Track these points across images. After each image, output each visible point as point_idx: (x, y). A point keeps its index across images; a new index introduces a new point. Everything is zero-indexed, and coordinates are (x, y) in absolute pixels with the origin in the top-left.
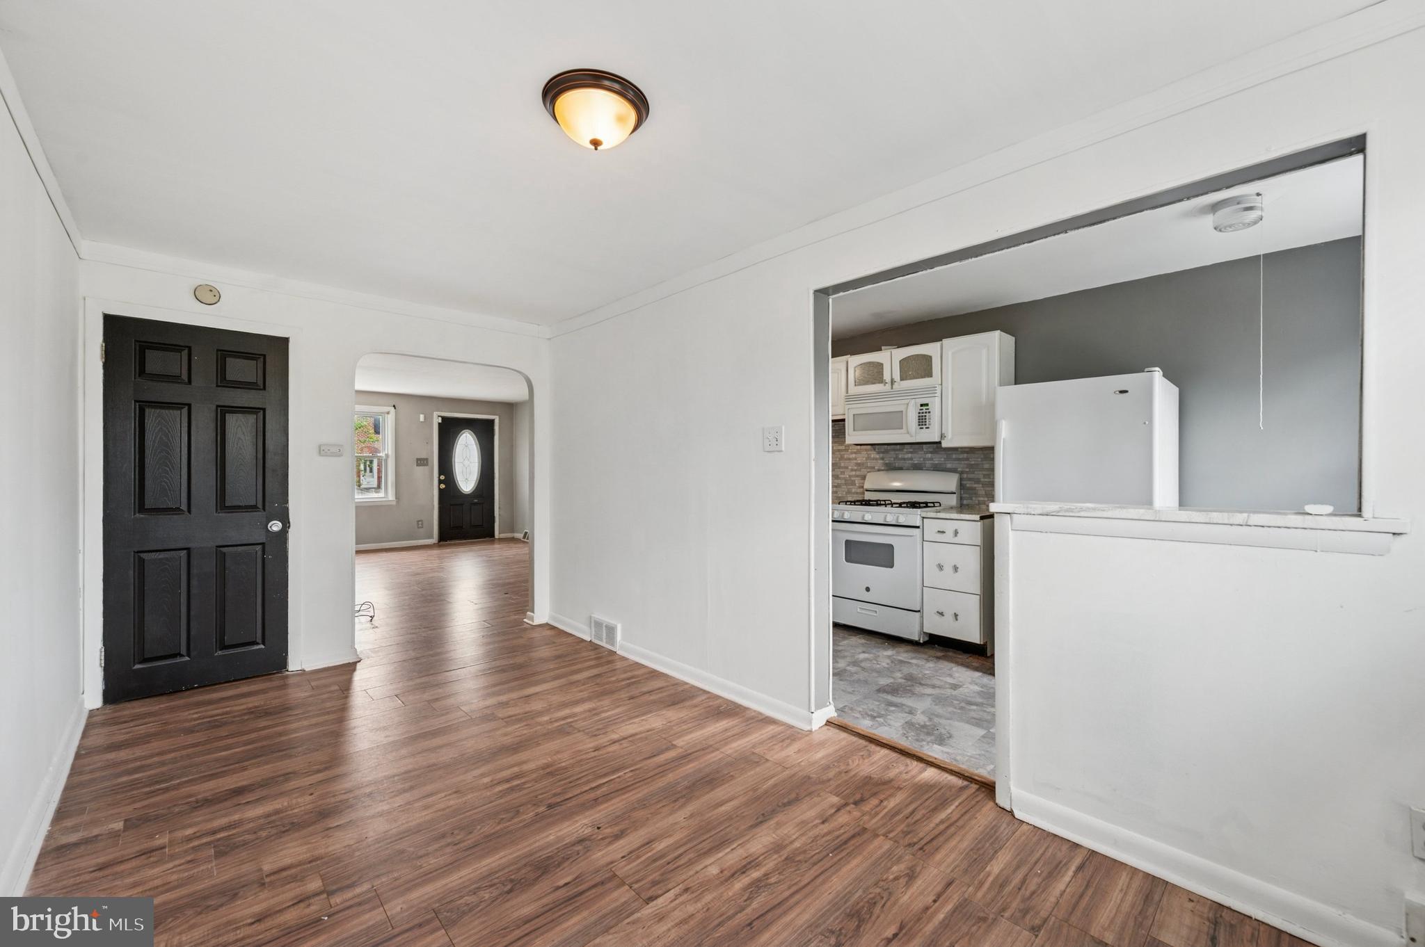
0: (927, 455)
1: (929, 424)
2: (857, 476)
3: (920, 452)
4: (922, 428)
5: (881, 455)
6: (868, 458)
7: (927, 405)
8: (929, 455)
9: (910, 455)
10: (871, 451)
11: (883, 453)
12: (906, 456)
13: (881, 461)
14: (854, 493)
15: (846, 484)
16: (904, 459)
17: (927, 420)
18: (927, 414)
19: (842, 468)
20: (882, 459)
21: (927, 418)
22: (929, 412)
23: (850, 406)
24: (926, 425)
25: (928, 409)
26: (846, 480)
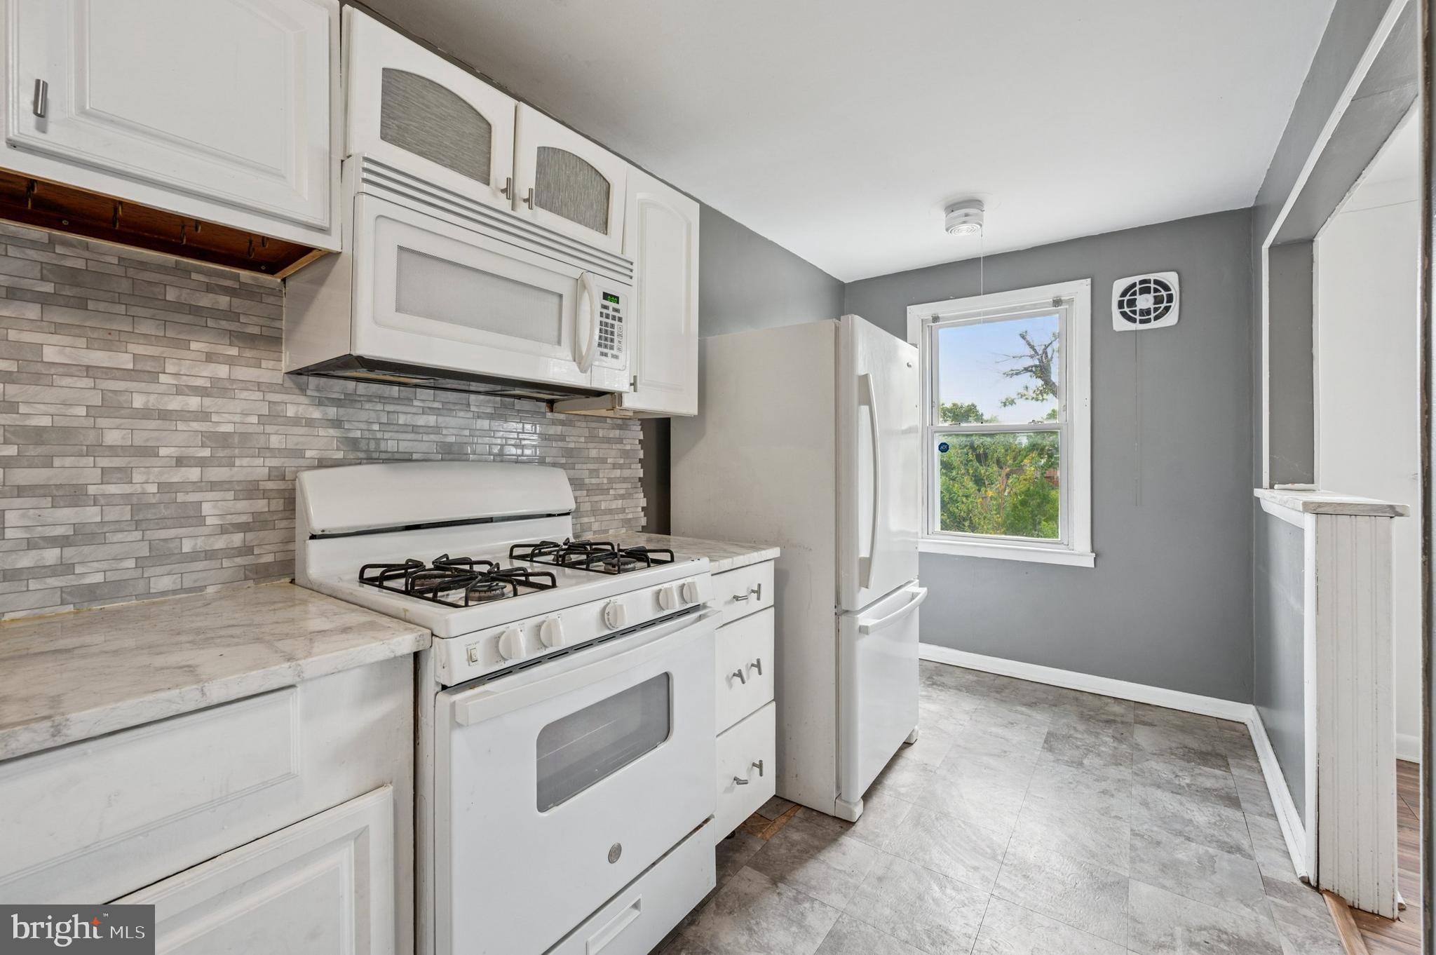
0: (479, 421)
1: (619, 349)
2: (214, 486)
3: (462, 414)
4: (606, 355)
5: (332, 412)
6: (273, 417)
7: (616, 299)
8: (485, 424)
9: (431, 420)
10: (287, 391)
11: (337, 403)
12: (422, 421)
13: (332, 432)
14: (194, 556)
15: (137, 524)
16: (414, 429)
17: (616, 338)
18: (616, 323)
19: (113, 451)
20: (337, 423)
21: (616, 331)
22: (620, 320)
23: (366, 187)
24: (612, 348)
25: (616, 310)
26: (136, 508)
